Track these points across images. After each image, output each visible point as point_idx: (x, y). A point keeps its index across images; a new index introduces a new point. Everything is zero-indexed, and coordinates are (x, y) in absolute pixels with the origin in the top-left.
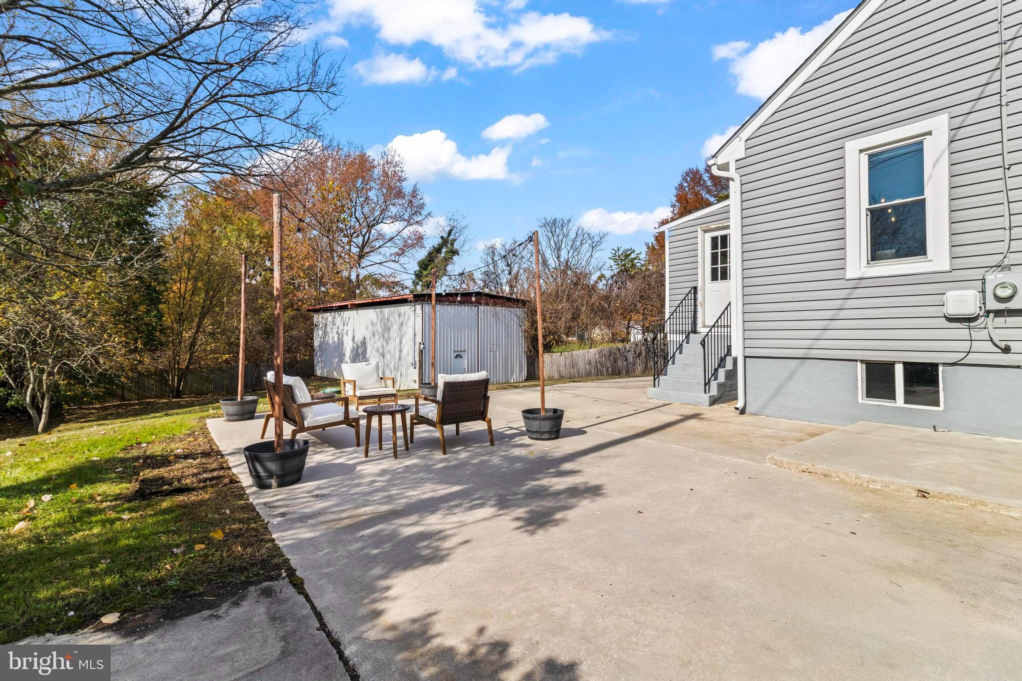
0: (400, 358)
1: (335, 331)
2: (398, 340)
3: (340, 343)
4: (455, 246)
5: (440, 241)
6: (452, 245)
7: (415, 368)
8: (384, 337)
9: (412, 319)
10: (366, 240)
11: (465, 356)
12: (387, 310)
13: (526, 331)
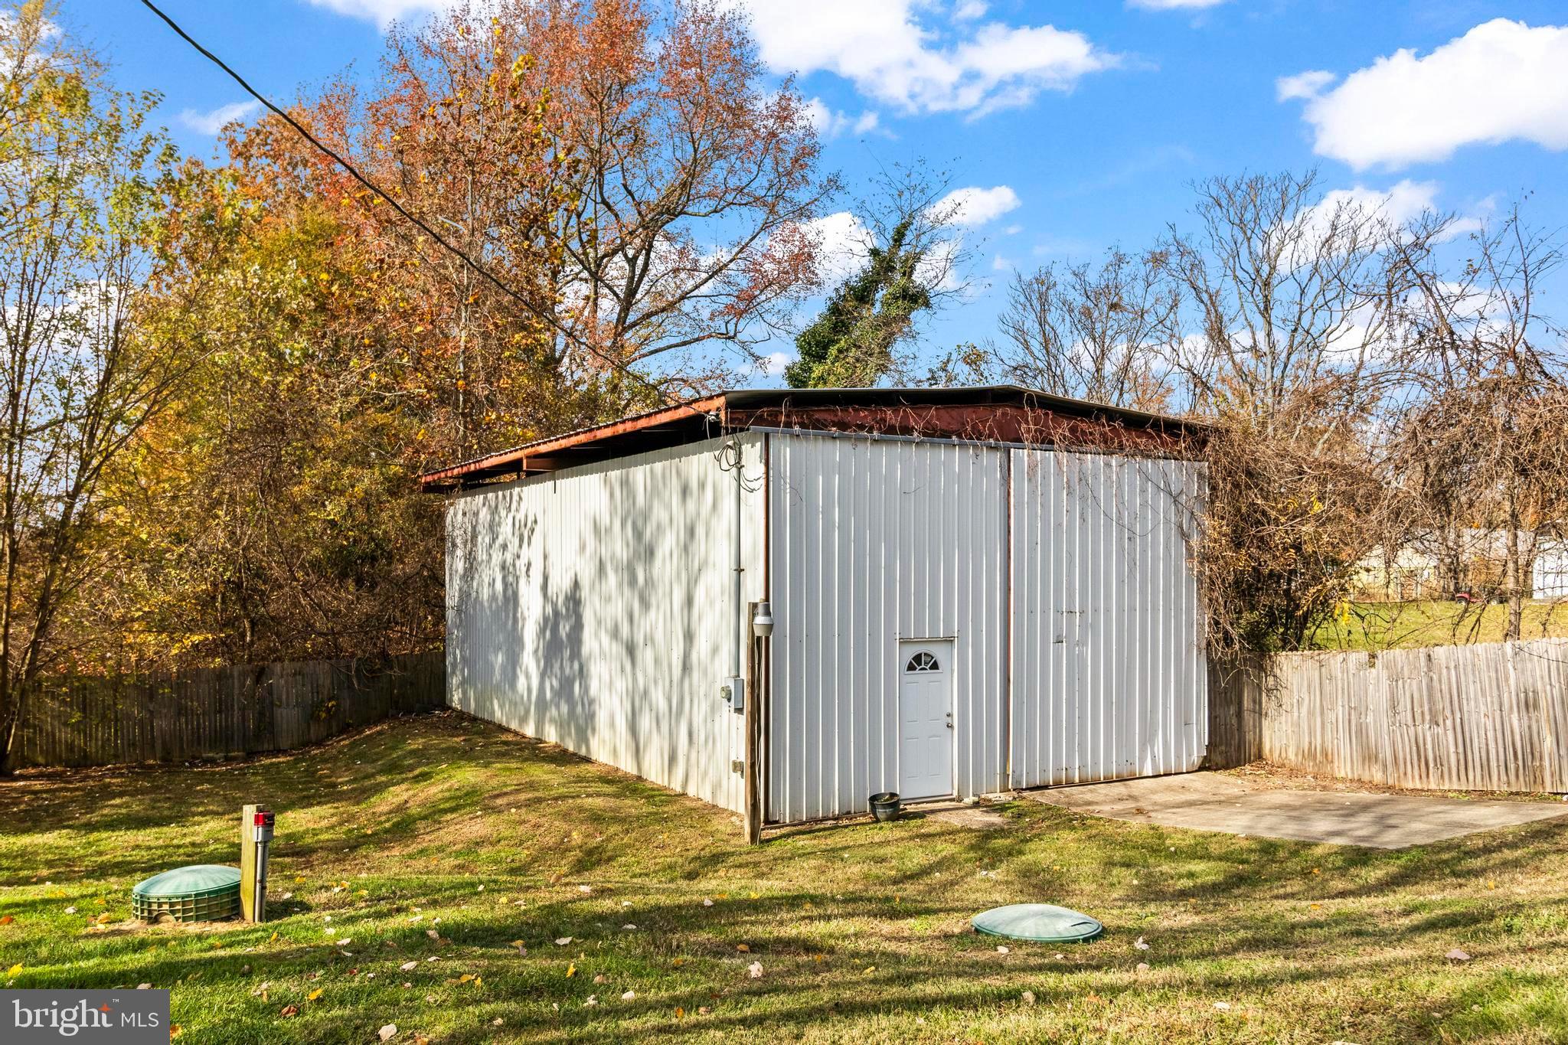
0: (686, 667)
1: (497, 557)
2: (678, 596)
3: (511, 598)
4: (918, 277)
5: (867, 262)
6: (908, 273)
7: (739, 711)
8: (633, 581)
9: (728, 505)
10: (638, 272)
11: (949, 658)
12: (642, 473)
13: (1206, 558)
